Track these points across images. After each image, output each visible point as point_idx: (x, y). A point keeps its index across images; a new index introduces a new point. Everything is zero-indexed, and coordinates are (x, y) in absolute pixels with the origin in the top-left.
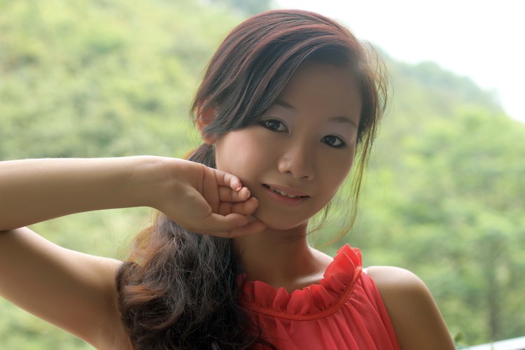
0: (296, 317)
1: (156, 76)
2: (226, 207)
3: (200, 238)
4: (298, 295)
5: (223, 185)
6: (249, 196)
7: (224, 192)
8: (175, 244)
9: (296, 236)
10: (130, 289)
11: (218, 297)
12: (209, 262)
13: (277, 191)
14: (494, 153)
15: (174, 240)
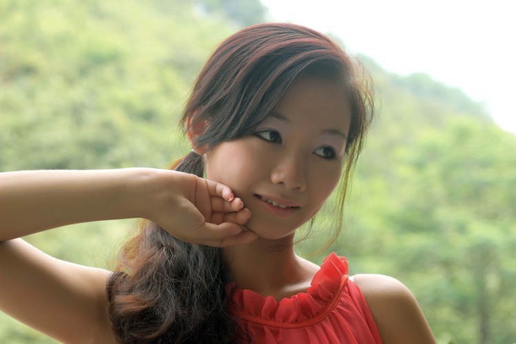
0: (285, 325)
1: (152, 86)
2: (218, 217)
3: (189, 247)
4: (286, 303)
5: (215, 195)
6: (242, 207)
7: (216, 203)
8: (165, 253)
9: (284, 246)
10: (121, 299)
11: (208, 306)
12: (199, 271)
13: (269, 201)
14: (486, 164)
15: (164, 250)
